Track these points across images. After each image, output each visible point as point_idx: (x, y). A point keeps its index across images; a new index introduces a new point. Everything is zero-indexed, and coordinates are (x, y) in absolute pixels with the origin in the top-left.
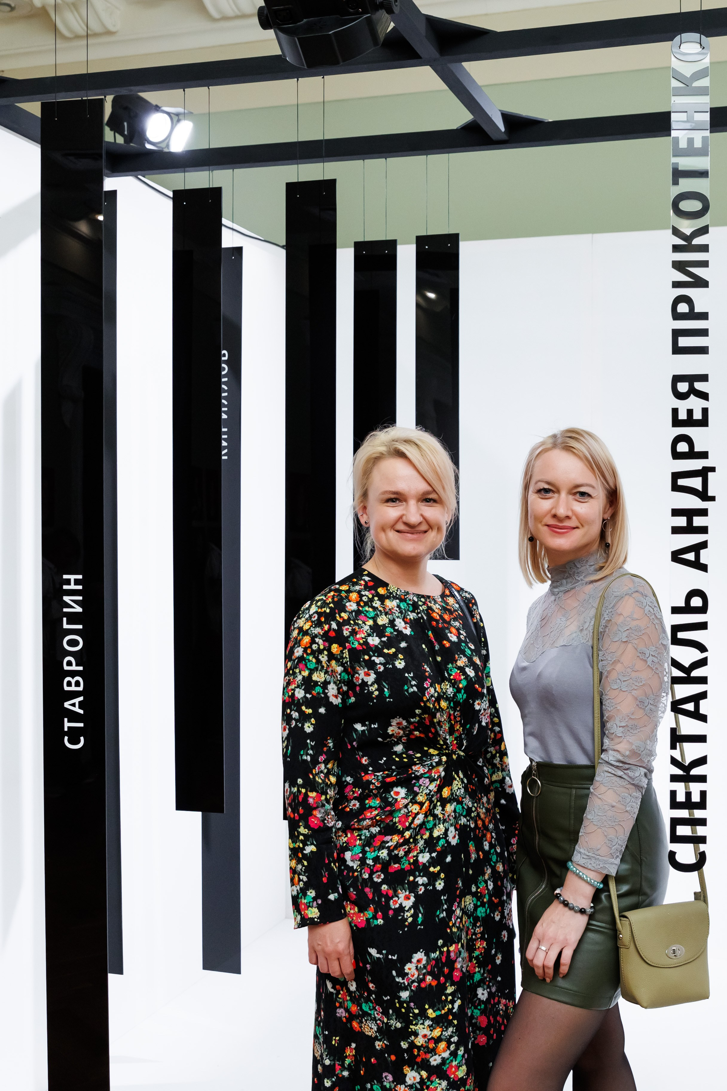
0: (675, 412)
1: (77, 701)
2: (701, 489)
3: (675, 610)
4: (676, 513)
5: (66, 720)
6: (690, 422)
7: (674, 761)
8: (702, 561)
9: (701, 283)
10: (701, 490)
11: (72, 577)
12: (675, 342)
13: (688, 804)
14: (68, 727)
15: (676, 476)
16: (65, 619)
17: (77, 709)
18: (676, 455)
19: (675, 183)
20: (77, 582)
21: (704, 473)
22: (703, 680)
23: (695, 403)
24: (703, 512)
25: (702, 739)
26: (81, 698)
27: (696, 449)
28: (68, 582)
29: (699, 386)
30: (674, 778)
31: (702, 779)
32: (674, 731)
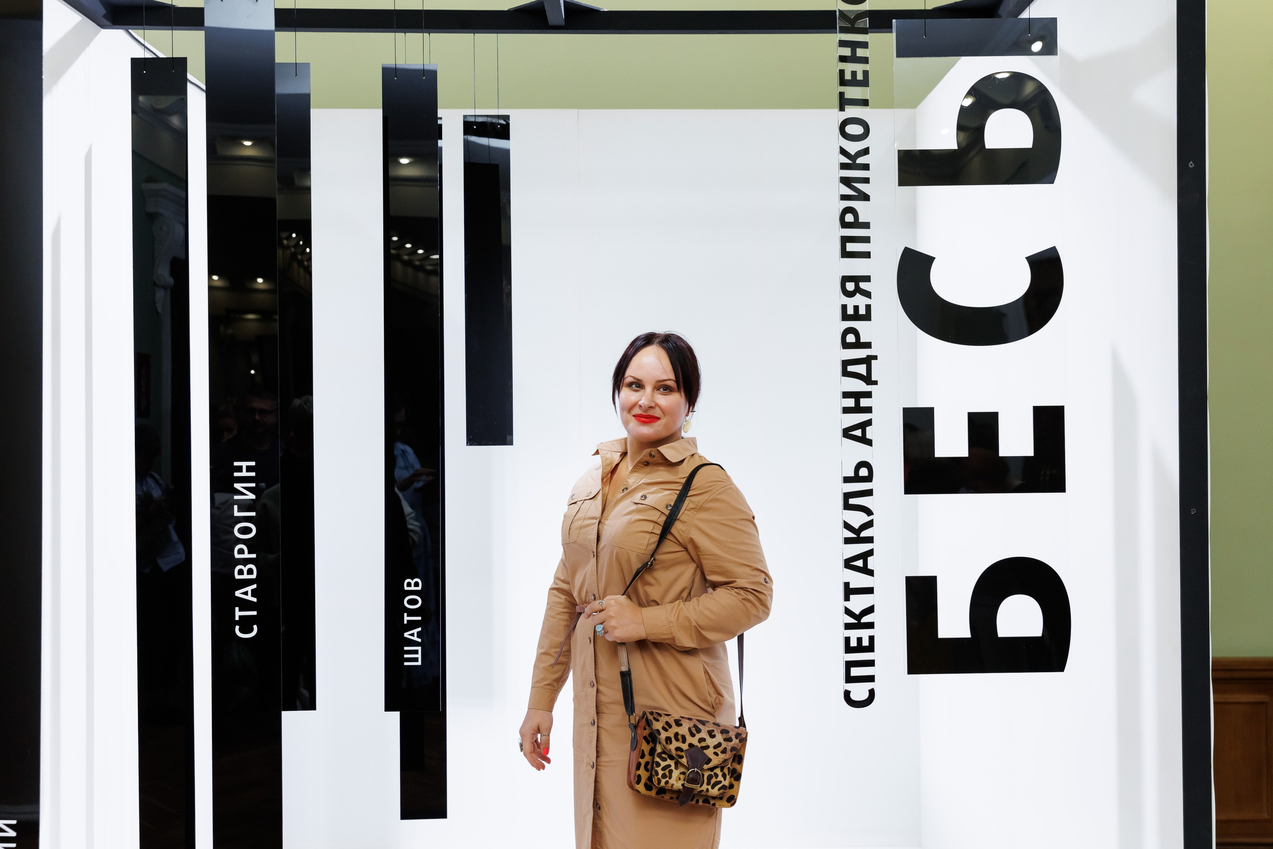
0: (844, 307)
1: (249, 589)
3: (847, 480)
4: (846, 395)
5: (237, 609)
6: (856, 317)
7: (848, 612)
8: (868, 436)
9: (864, 197)
10: (865, 375)
11: (244, 464)
12: (843, 247)
13: (860, 648)
14: (240, 616)
15: (846, 363)
16: (236, 507)
17: (249, 597)
18: (846, 345)
19: (842, 109)
20: (249, 469)
21: (868, 361)
22: (870, 540)
23: (860, 301)
24: (868, 395)
25: (869, 591)
26: (254, 586)
27: (862, 340)
28: (240, 469)
29: (863, 285)
30: (848, 626)
31: (871, 625)
32: (847, 585)
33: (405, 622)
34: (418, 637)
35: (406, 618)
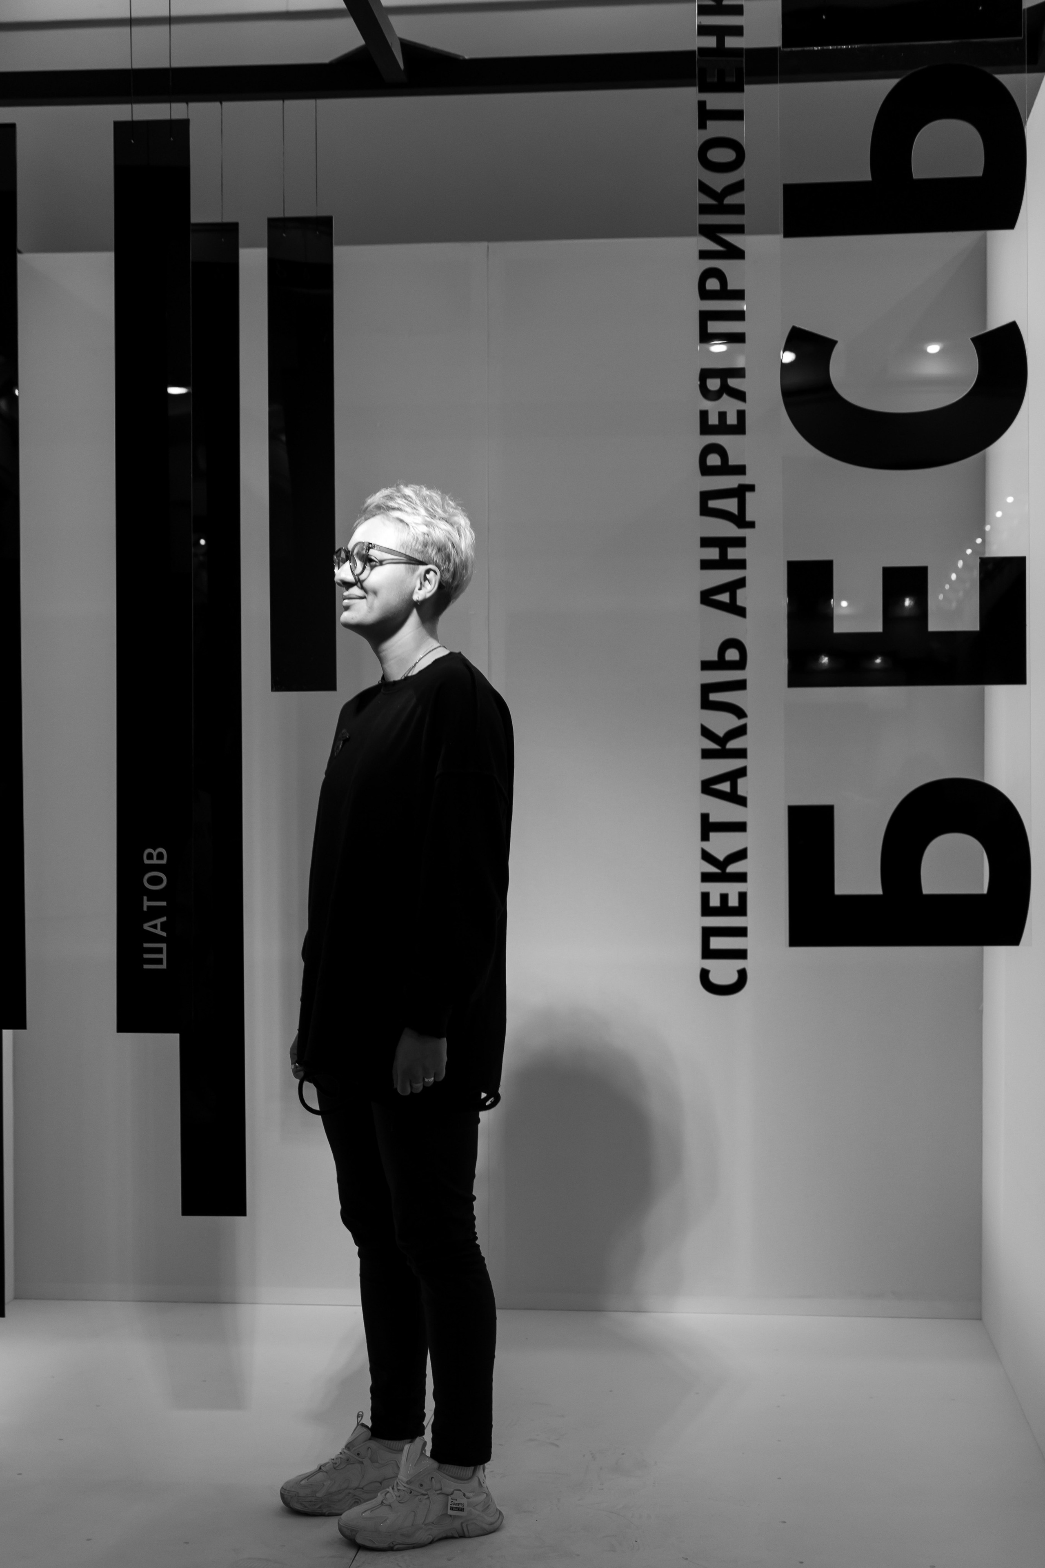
0: (704, 415)
2: (736, 512)
3: (706, 666)
4: (706, 542)
6: (723, 428)
7: (706, 856)
8: (739, 603)
9: (737, 254)
10: (736, 514)
12: (702, 326)
13: (724, 909)
15: (706, 496)
18: (706, 470)
19: (702, 125)
21: (740, 493)
22: (741, 753)
23: (729, 406)
24: (740, 542)
25: (740, 827)
27: (731, 463)
29: (733, 382)
30: (706, 877)
31: (741, 877)
32: (705, 817)
33: (145, 909)
34: (162, 930)
35: (146, 903)
